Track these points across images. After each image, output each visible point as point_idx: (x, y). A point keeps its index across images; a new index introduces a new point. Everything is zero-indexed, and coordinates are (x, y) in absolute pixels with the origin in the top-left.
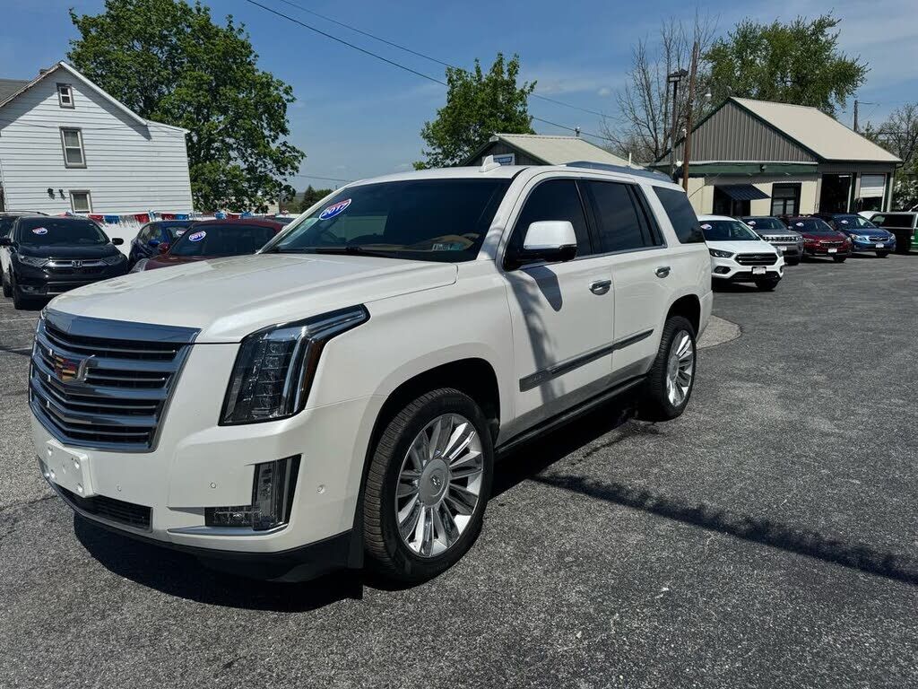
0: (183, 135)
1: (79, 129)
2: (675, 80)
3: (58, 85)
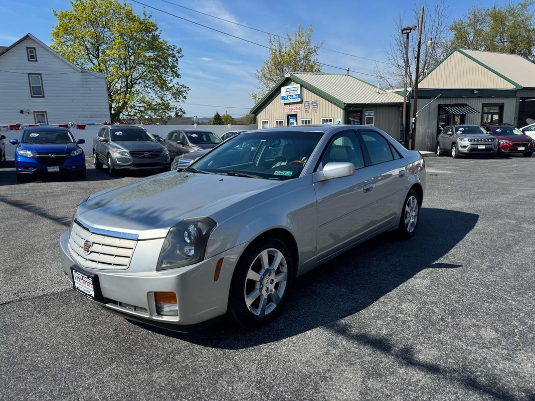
1: (40, 74)
2: (407, 32)
3: (27, 48)
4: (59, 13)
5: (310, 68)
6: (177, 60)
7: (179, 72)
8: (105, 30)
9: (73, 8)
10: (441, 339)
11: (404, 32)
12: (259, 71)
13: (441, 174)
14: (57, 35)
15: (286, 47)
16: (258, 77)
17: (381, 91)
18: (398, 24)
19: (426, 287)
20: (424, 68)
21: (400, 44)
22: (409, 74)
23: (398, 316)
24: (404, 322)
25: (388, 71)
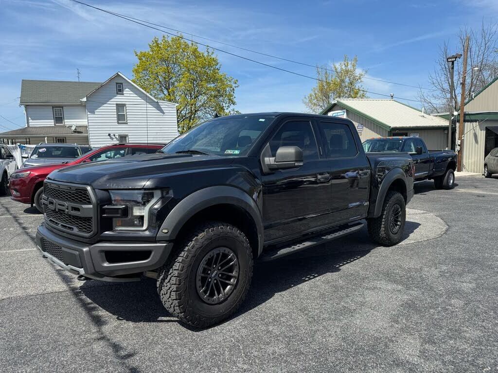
0: (175, 106)
1: (125, 105)
2: (452, 61)
3: (117, 83)
4: (139, 54)
5: (355, 94)
6: (233, 90)
7: (235, 100)
8: (175, 66)
9: (149, 49)
10: (484, 325)
11: (449, 60)
12: (307, 97)
13: (488, 196)
14: (137, 71)
15: (332, 76)
16: (305, 103)
17: (425, 115)
18: (443, 50)
19: (472, 290)
20: (470, 91)
21: (444, 70)
22: (454, 97)
23: (447, 307)
24: (453, 312)
25: (433, 95)
